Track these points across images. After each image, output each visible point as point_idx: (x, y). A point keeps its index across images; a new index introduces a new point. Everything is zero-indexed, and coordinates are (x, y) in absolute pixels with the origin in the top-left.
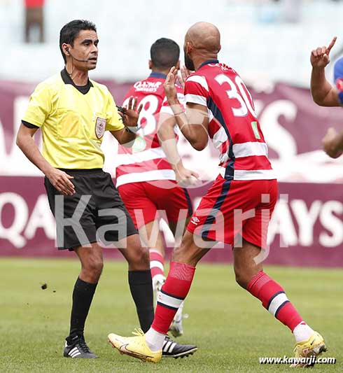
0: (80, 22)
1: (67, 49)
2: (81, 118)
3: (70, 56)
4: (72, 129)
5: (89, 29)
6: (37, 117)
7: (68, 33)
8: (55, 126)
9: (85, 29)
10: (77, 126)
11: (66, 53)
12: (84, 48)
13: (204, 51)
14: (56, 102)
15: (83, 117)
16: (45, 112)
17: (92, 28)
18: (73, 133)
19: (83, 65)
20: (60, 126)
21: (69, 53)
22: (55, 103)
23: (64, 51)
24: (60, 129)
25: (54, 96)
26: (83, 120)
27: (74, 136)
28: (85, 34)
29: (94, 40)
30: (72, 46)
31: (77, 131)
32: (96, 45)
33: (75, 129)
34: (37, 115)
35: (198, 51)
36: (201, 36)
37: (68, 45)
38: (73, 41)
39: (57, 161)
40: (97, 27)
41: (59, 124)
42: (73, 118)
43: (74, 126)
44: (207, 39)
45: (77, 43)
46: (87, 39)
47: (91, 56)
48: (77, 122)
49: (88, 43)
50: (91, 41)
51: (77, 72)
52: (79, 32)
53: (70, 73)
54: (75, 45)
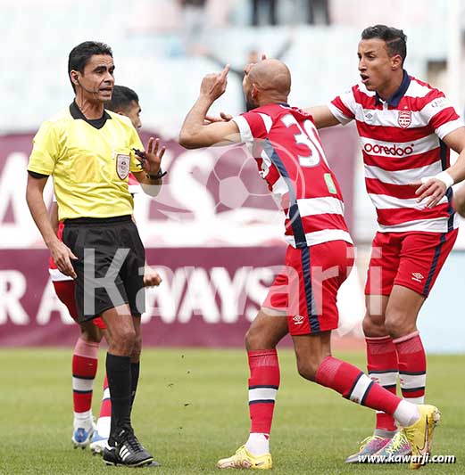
0: (92, 44)
1: (76, 77)
2: (97, 158)
3: (80, 85)
4: (87, 172)
5: (103, 54)
7: (77, 57)
8: (67, 171)
9: (97, 54)
10: (92, 168)
11: (75, 82)
12: (96, 76)
14: (64, 141)
15: (100, 156)
16: (54, 157)
17: (107, 52)
18: (89, 176)
20: (72, 170)
21: (79, 82)
22: (63, 143)
23: (73, 79)
24: (73, 173)
25: (61, 136)
26: (99, 160)
27: (90, 180)
28: (97, 60)
29: (108, 66)
30: (82, 74)
31: (94, 174)
32: (111, 73)
33: (91, 172)
35: (266, 93)
37: (77, 73)
38: (83, 68)
40: (113, 50)
41: (71, 167)
42: (88, 158)
43: (90, 168)
45: (87, 70)
46: (100, 65)
47: (105, 85)
48: (92, 163)
49: (101, 70)
50: (104, 68)
51: (89, 104)
52: (90, 57)
53: (80, 105)
54: (85, 72)
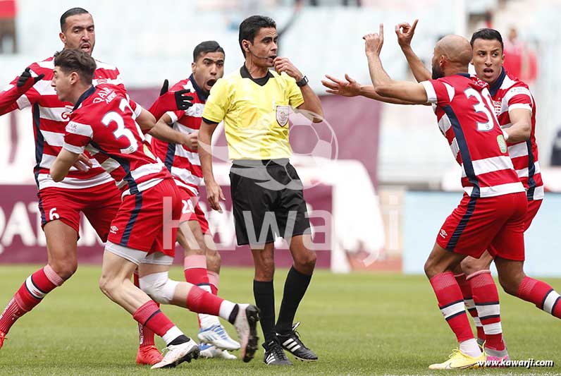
0: (260, 19)
1: (247, 46)
2: (259, 110)
3: (250, 52)
4: (251, 121)
5: (269, 27)
6: (213, 113)
7: (248, 29)
8: (235, 120)
9: (265, 27)
10: (255, 118)
11: (246, 50)
12: (264, 45)
13: (458, 64)
14: (233, 95)
16: (223, 108)
17: (272, 25)
19: (262, 62)
20: (239, 119)
21: (249, 49)
23: (244, 47)
24: (240, 121)
25: (230, 91)
28: (265, 31)
29: (274, 37)
30: (253, 43)
33: (254, 120)
34: (213, 110)
35: (452, 64)
36: (457, 49)
37: (248, 42)
38: (253, 39)
39: (240, 151)
41: (239, 117)
42: (252, 110)
43: (253, 118)
44: (463, 52)
45: (256, 40)
46: (267, 36)
47: (271, 53)
48: (255, 114)
49: (268, 40)
50: (271, 38)
51: (256, 68)
52: (259, 29)
53: (249, 68)
54: (255, 42)
